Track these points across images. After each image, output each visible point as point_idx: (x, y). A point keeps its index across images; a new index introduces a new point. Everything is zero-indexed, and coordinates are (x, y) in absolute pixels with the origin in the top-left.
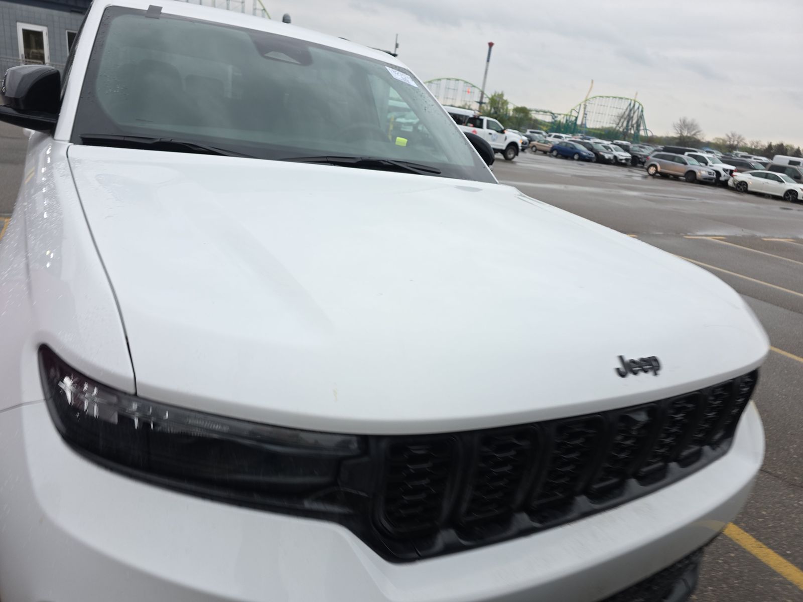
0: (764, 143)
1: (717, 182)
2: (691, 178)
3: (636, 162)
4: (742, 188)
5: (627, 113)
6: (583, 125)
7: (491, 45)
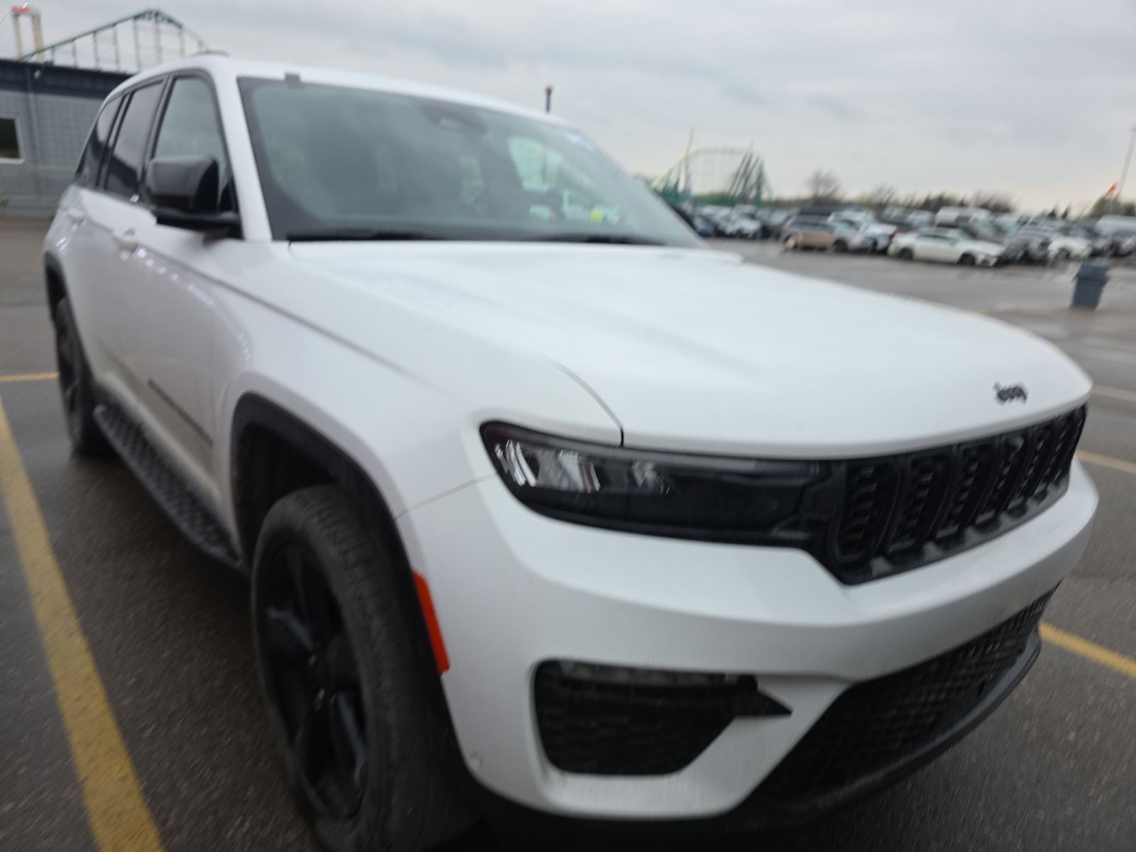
0: (921, 195)
1: (874, 250)
2: (841, 247)
3: (767, 233)
4: (906, 255)
5: (742, 170)
6: (687, 191)
7: (549, 92)
